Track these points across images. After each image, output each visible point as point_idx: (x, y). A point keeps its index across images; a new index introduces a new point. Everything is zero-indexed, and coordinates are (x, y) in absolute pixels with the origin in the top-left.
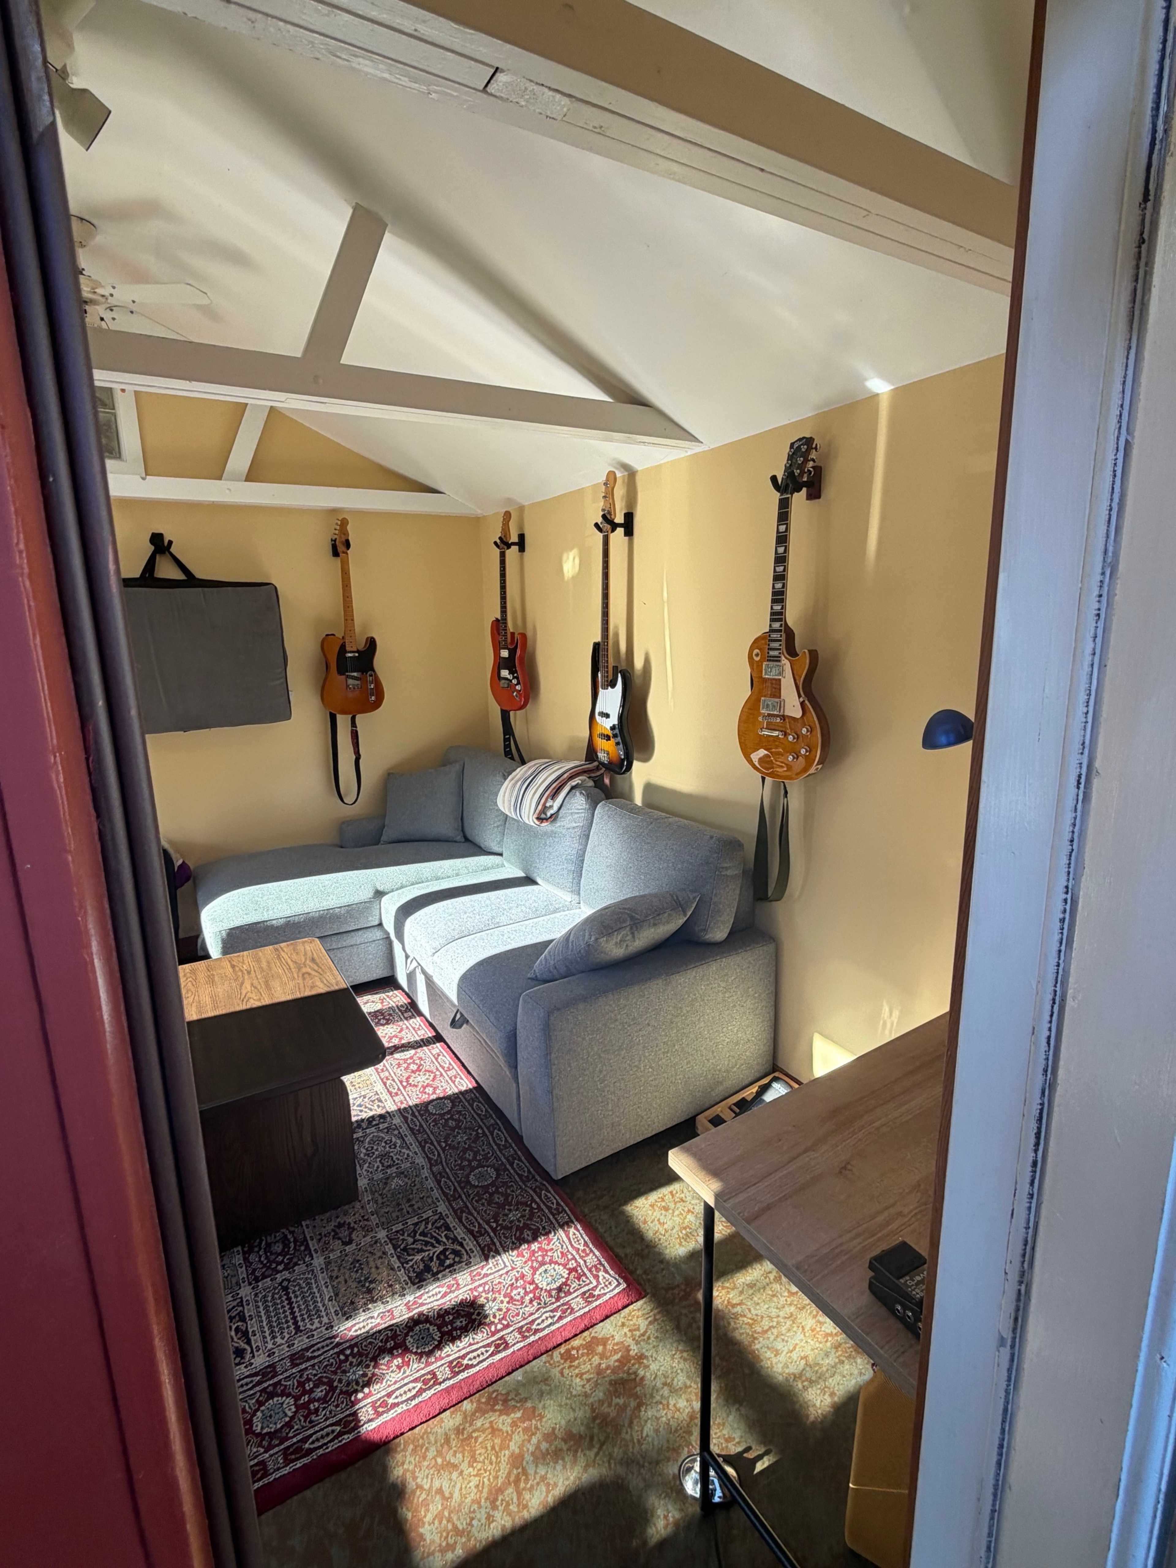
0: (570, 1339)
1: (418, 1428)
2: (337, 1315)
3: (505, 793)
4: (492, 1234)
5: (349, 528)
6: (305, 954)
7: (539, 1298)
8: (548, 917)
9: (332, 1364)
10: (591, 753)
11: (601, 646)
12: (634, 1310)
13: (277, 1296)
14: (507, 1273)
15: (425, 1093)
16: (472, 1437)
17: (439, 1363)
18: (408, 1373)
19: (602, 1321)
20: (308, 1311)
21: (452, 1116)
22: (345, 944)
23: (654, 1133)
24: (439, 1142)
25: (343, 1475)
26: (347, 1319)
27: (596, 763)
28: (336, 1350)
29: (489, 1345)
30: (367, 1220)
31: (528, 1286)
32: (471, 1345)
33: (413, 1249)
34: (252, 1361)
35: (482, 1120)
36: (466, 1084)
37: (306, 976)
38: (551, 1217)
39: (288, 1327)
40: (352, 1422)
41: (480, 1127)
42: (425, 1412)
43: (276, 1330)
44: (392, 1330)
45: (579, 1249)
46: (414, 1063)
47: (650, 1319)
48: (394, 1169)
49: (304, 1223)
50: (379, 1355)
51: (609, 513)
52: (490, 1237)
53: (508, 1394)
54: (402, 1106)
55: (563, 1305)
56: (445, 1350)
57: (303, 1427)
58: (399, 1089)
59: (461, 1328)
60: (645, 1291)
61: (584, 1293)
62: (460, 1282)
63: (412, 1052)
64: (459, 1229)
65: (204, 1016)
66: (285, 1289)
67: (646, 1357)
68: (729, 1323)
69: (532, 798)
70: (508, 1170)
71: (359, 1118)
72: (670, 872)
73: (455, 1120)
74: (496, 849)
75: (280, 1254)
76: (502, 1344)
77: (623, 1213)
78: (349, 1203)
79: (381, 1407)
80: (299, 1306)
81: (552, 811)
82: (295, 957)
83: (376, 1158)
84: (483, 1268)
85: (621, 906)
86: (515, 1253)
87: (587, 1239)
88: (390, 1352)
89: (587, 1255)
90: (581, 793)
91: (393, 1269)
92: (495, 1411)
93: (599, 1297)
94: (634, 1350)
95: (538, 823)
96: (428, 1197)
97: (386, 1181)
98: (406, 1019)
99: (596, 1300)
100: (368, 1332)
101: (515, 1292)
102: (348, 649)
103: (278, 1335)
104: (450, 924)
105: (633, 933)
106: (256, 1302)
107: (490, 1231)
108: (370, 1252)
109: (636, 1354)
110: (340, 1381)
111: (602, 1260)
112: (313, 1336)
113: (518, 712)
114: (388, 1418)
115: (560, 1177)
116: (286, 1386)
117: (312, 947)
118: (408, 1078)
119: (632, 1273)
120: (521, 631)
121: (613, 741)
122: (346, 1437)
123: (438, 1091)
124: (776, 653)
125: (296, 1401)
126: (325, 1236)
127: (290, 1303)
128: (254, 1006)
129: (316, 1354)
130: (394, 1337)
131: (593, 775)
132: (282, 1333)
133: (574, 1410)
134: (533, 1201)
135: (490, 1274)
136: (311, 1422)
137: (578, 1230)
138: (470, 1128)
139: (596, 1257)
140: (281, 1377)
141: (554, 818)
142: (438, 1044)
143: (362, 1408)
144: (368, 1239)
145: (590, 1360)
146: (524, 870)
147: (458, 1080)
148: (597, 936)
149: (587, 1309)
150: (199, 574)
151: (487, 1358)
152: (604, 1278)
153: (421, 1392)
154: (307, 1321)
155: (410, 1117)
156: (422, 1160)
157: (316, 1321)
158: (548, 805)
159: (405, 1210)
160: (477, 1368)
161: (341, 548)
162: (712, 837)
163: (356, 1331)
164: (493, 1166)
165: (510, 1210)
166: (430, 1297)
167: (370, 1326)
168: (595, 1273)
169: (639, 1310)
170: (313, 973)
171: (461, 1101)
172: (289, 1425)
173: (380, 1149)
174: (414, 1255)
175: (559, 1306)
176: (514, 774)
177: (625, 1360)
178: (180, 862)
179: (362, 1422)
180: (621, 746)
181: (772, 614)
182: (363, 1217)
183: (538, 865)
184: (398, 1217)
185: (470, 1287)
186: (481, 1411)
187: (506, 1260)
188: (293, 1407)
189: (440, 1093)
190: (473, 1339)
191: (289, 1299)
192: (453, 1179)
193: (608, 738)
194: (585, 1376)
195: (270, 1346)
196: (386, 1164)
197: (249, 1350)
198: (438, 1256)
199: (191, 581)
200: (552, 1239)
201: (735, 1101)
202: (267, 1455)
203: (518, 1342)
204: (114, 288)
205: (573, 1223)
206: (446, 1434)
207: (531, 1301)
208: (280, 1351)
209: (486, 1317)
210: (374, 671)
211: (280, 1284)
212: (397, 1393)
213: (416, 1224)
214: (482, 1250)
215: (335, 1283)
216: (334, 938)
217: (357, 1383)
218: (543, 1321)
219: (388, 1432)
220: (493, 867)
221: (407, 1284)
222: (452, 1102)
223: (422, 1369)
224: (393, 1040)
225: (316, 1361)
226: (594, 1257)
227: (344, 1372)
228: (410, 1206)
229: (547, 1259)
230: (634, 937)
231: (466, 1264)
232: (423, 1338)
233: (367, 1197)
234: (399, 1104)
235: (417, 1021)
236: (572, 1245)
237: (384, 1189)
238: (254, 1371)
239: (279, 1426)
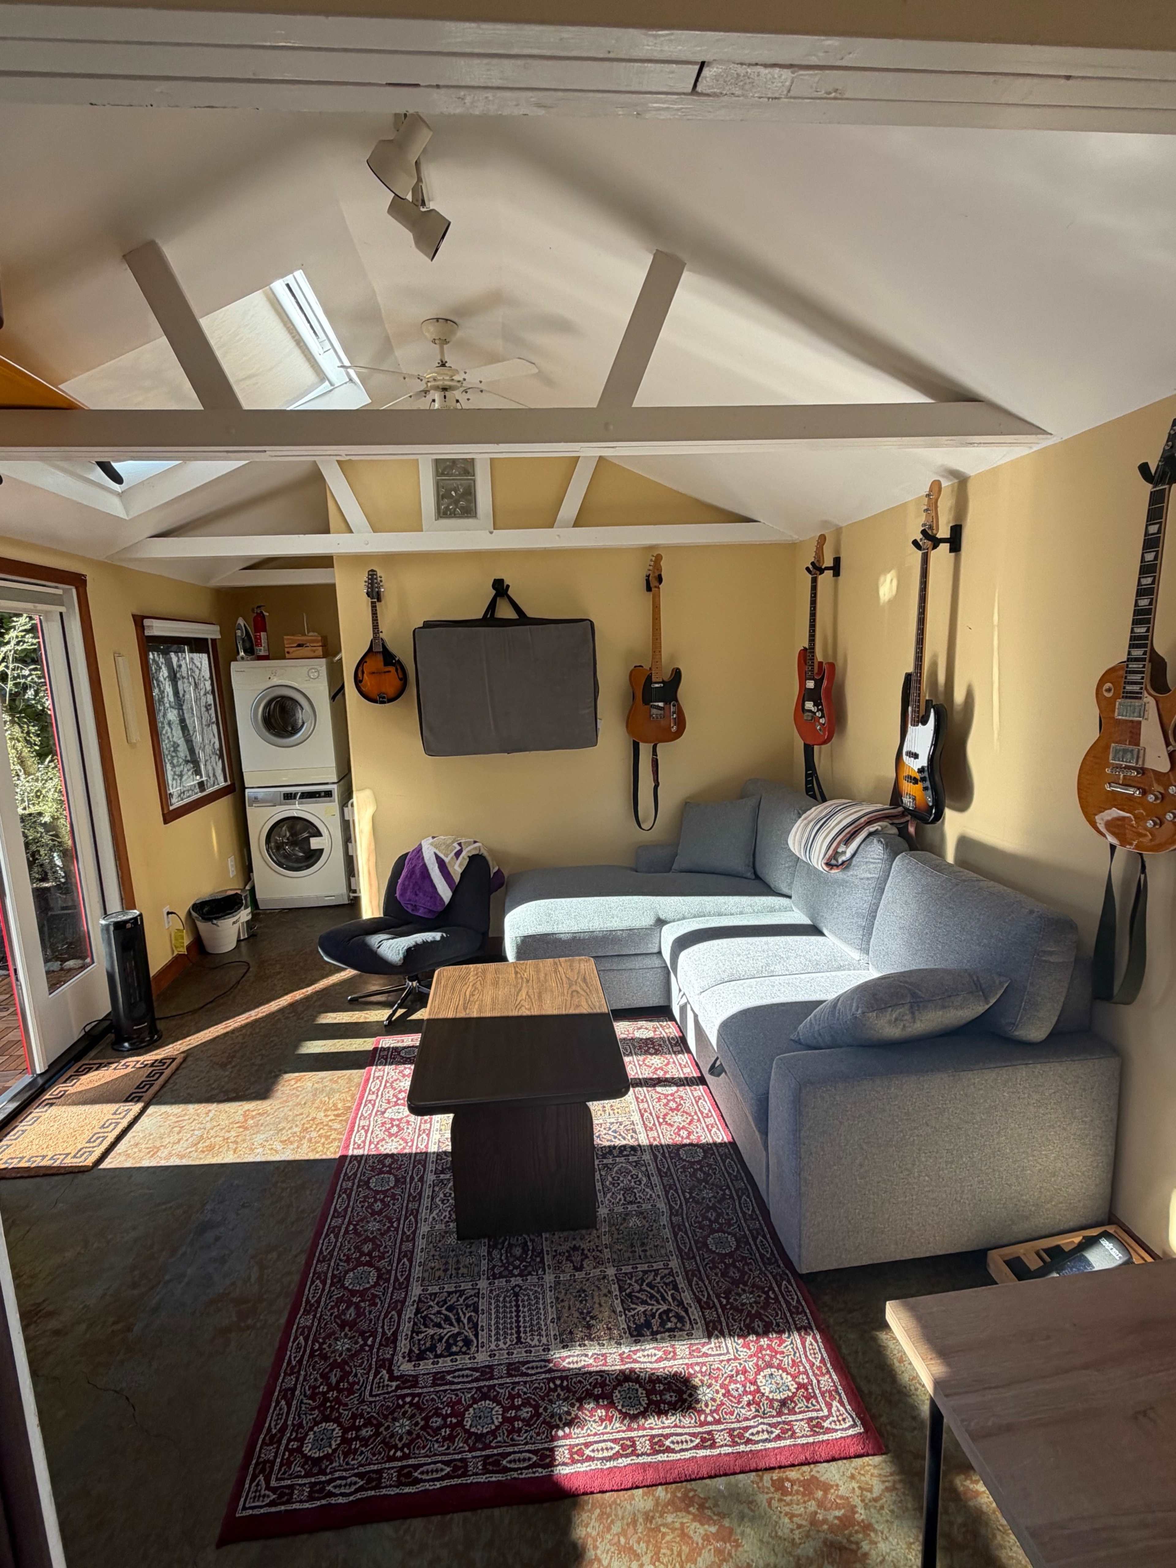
0: (785, 1467)
1: (608, 1494)
2: (556, 1339)
3: (796, 833)
4: (720, 1310)
5: (662, 563)
6: (579, 972)
7: (758, 1404)
8: (828, 974)
9: (541, 1389)
10: (896, 796)
11: (913, 678)
12: (869, 1465)
13: (508, 1299)
14: (729, 1360)
15: (679, 1135)
16: (660, 1531)
17: (641, 1433)
18: (608, 1430)
19: (828, 1461)
20: (532, 1325)
21: (702, 1167)
22: (624, 967)
23: (928, 1255)
24: (683, 1192)
25: (531, 1509)
26: (563, 1348)
27: (900, 809)
28: (548, 1376)
29: (694, 1435)
30: (600, 1251)
31: (748, 1384)
32: (676, 1426)
33: (638, 1298)
34: (476, 1355)
35: (732, 1181)
36: (721, 1136)
37: (575, 994)
38: (788, 1315)
39: (512, 1334)
40: (547, 1458)
41: (728, 1187)
42: (618, 1479)
43: (501, 1333)
44: (602, 1376)
45: (814, 1364)
46: (674, 1100)
47: (887, 1484)
48: (635, 1206)
49: (544, 1235)
50: (585, 1398)
51: (931, 527)
52: (717, 1313)
53: (706, 1499)
54: (655, 1143)
55: (784, 1422)
56: (649, 1421)
57: (505, 1442)
58: (654, 1124)
59: (669, 1403)
60: (887, 1447)
61: (811, 1419)
62: (678, 1351)
63: (674, 1089)
64: (686, 1293)
65: (483, 1015)
66: (516, 1295)
67: (875, 1531)
68: (994, 1536)
69: (823, 841)
70: (750, 1245)
71: (612, 1144)
72: (973, 947)
73: (704, 1173)
74: (785, 890)
75: (518, 1259)
76: (709, 1440)
77: (875, 1339)
78: (587, 1228)
79: (577, 1455)
80: (524, 1317)
81: (844, 858)
82: (569, 974)
83: (620, 1189)
84: (704, 1345)
85: (902, 979)
86: (741, 1341)
87: (825, 1355)
88: (596, 1399)
89: (823, 1375)
90: (879, 841)
91: (614, 1312)
92: (689, 1513)
93: (828, 1431)
94: (861, 1514)
95: (827, 869)
96: (662, 1247)
97: (626, 1216)
98: (675, 1053)
99: (824, 1433)
100: (579, 1369)
101: (733, 1386)
102: (654, 680)
103: (502, 1338)
104: (721, 964)
105: (913, 1013)
106: (490, 1298)
107: (718, 1306)
108: (597, 1286)
109: (863, 1521)
110: (546, 1409)
111: (840, 1387)
112: (531, 1352)
113: (823, 746)
114: (582, 1470)
115: (805, 1271)
116: (498, 1393)
117: (587, 966)
118: (666, 1115)
119: (873, 1417)
120: (830, 661)
121: (920, 785)
122: (540, 1470)
123: (692, 1137)
124: (1136, 688)
125: (504, 1412)
126: (560, 1254)
127: (518, 1311)
128: (524, 1014)
129: (530, 1372)
130: (603, 1385)
131: (896, 821)
132: (505, 1338)
133: (776, 1555)
134: (771, 1288)
135: (711, 1355)
136: (512, 1440)
137: (817, 1342)
138: (717, 1186)
139: (833, 1380)
140: (496, 1382)
141: (846, 865)
142: (701, 1087)
143: (560, 1446)
144: (597, 1272)
145: (805, 1502)
146: (812, 918)
147: (714, 1130)
148: (866, 1010)
149: (811, 1440)
150: (530, 614)
151: (691, 1449)
152: (838, 1410)
153: (616, 1456)
154: (528, 1334)
155: (660, 1156)
156: (663, 1205)
157: (536, 1338)
158: (840, 850)
159: (637, 1254)
160: (677, 1456)
161: (653, 583)
162: (1031, 912)
163: (569, 1363)
164: (734, 1235)
165: (744, 1290)
166: (644, 1356)
167: (583, 1363)
168: (827, 1399)
169: (875, 1467)
170: (582, 992)
171: (713, 1154)
172: (493, 1433)
173: (625, 1182)
174: (637, 1304)
175: (779, 1423)
176: (808, 813)
177: (847, 1521)
178: (496, 869)
179: (557, 1463)
180: (930, 792)
181: (1132, 638)
182: (597, 1246)
183: (825, 915)
184: (629, 1258)
185: (686, 1361)
186: (673, 1505)
187: (729, 1345)
188: (500, 1417)
189: (694, 1139)
190: (680, 1420)
191: (517, 1306)
192: (690, 1235)
193: (915, 781)
194: (795, 1519)
195: (493, 1347)
196: (628, 1199)
197: (475, 1344)
198: (660, 1315)
199: (523, 619)
200: (785, 1341)
201: (1045, 1247)
202: (470, 1455)
203: (726, 1445)
204: (465, 373)
205: (812, 1330)
206: (634, 1514)
207: (749, 1404)
208: (500, 1355)
209: (698, 1401)
210: (677, 701)
211: (513, 1288)
212: (595, 1446)
213: (645, 1272)
214: (707, 1324)
215: (559, 1306)
216: (616, 959)
217: (560, 1419)
218: (758, 1432)
219: (578, 1484)
220: (780, 910)
221: (625, 1333)
222: (704, 1151)
223: (624, 1431)
224: (658, 1072)
225: (528, 1379)
226: (829, 1380)
227: (551, 1401)
228: (643, 1251)
229: (776, 1362)
230: (914, 1018)
231: (687, 1334)
232: (630, 1398)
233: (604, 1228)
234: (652, 1140)
235: (684, 1058)
236: (806, 1356)
237: (621, 1224)
238: (475, 1365)
239: (485, 1431)
